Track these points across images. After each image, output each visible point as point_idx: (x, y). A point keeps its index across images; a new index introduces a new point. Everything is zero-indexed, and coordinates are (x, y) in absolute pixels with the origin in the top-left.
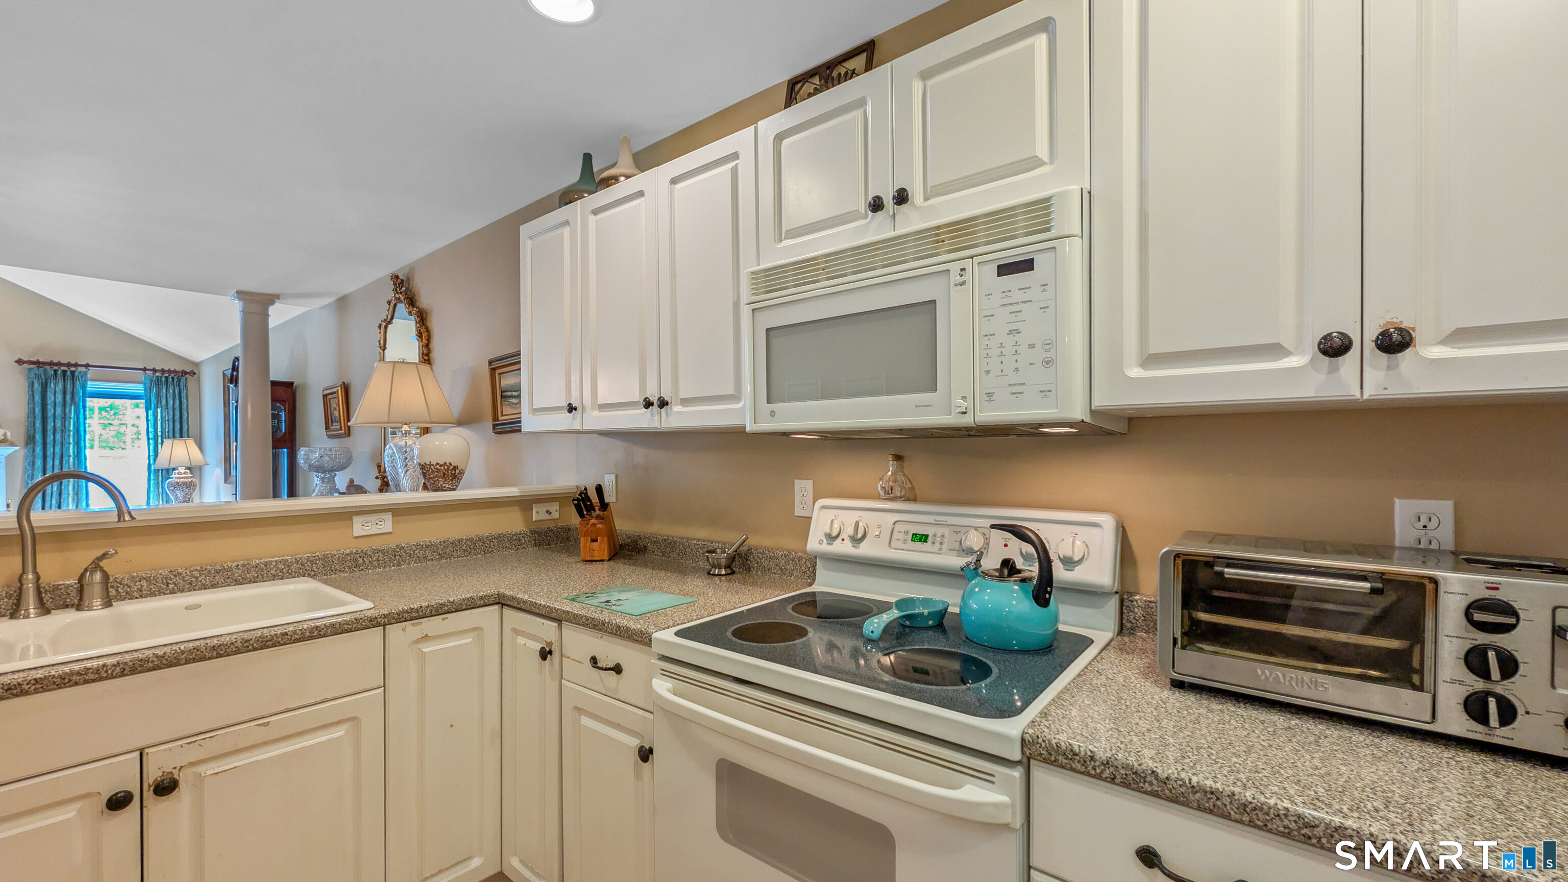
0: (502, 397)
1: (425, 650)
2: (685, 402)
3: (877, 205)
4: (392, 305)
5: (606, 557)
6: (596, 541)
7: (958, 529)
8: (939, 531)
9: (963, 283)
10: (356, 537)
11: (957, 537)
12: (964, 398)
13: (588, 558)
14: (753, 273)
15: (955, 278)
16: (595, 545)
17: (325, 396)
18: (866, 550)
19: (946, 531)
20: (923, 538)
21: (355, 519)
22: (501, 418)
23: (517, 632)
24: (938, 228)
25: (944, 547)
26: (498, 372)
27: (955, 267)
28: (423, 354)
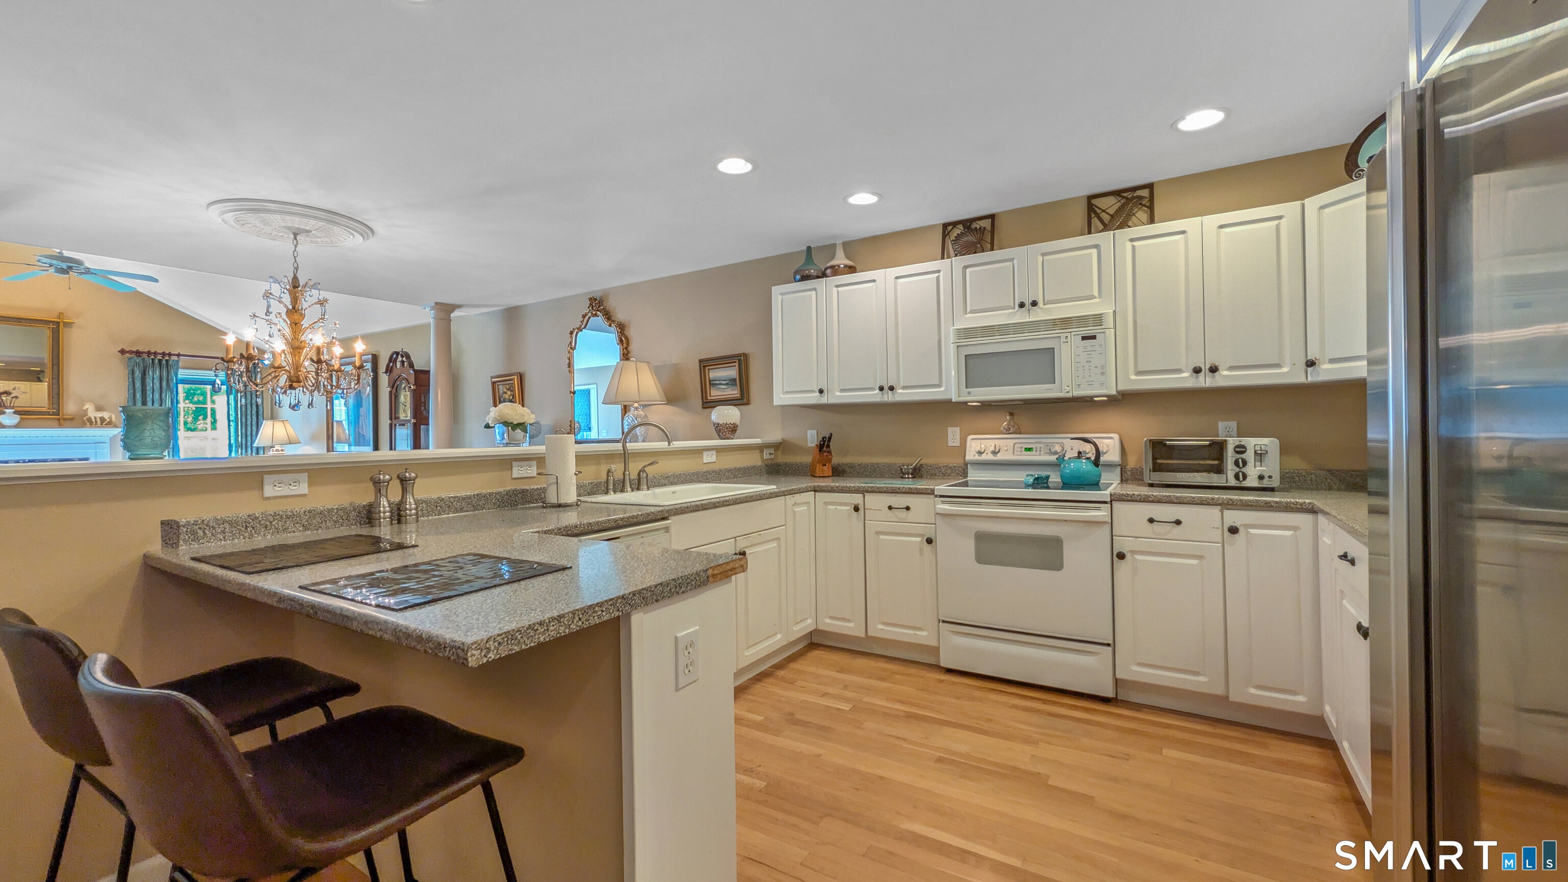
0: (710, 384)
1: (796, 510)
2: (904, 388)
3: (1022, 305)
4: (586, 318)
5: (831, 475)
6: (825, 465)
7: (1048, 444)
8: (1038, 446)
9: (1067, 342)
10: (705, 464)
11: (1048, 448)
12: (1068, 386)
13: (821, 475)
14: (957, 329)
15: (1063, 340)
16: (825, 468)
17: (494, 383)
18: (1000, 457)
19: (1042, 445)
20: (1029, 449)
21: (705, 453)
22: (709, 398)
23: (826, 503)
24: (1055, 319)
25: (1042, 452)
26: (707, 368)
27: (1063, 336)
28: (623, 354)
